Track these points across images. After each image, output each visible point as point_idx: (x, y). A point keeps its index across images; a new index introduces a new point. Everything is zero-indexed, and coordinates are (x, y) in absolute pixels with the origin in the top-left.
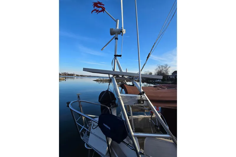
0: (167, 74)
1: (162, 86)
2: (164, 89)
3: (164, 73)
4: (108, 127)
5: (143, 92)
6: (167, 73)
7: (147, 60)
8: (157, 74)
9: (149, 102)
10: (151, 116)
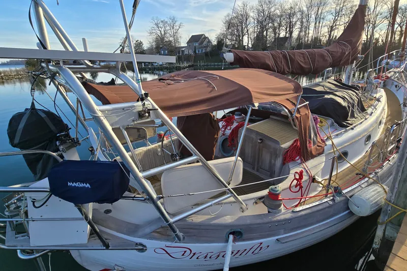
0: (177, 45)
1: (175, 76)
2: (178, 81)
3: (170, 41)
4: (82, 185)
5: (146, 95)
6: (176, 40)
7: (134, 13)
8: (154, 44)
9: (159, 113)
10: (160, 143)
